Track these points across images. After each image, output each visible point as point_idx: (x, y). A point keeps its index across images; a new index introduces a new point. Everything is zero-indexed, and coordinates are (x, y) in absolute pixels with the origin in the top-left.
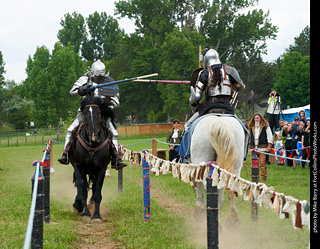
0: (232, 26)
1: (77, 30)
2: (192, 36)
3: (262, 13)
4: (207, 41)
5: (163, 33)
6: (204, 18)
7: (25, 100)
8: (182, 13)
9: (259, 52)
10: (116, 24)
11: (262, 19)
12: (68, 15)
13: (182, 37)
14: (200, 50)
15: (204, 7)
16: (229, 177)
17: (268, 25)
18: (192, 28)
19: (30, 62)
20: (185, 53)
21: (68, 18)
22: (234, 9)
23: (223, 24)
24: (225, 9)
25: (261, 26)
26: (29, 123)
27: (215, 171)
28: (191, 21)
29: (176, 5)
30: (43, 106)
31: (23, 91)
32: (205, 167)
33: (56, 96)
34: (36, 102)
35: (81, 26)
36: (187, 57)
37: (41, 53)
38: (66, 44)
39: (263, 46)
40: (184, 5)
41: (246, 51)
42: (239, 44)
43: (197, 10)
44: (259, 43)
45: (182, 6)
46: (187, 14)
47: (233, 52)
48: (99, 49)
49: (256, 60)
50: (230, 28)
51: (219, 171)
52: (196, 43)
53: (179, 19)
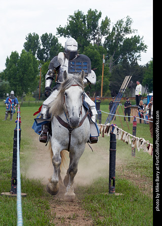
0: (122, 44)
1: (35, 42)
2: (99, 49)
3: (139, 37)
4: (108, 52)
5: (83, 46)
6: (107, 39)
7: (4, 81)
8: (94, 36)
9: (137, 59)
10: (57, 40)
11: (139, 40)
12: (30, 34)
13: (94, 49)
14: (104, 57)
15: (107, 33)
16: (124, 133)
17: (142, 44)
18: (100, 44)
19: (7, 60)
20: (95, 58)
21: (30, 36)
22: (123, 35)
23: (117, 43)
24: (119, 34)
25: (138, 45)
26: (6, 94)
27: (115, 130)
28: (99, 40)
29: (91, 31)
30: (14, 85)
31: (3, 76)
32: (109, 126)
33: (22, 80)
34: (10, 82)
35: (37, 40)
36: (96, 61)
37: (14, 55)
38: (28, 50)
39: (139, 56)
40: (96, 31)
41: (129, 58)
42: (125, 54)
43: (103, 34)
44: (137, 54)
45: (94, 32)
46: (97, 36)
47: (122, 58)
48: (47, 54)
49: (135, 64)
50: (121, 45)
51: (118, 130)
52: (102, 53)
53: (92, 39)
